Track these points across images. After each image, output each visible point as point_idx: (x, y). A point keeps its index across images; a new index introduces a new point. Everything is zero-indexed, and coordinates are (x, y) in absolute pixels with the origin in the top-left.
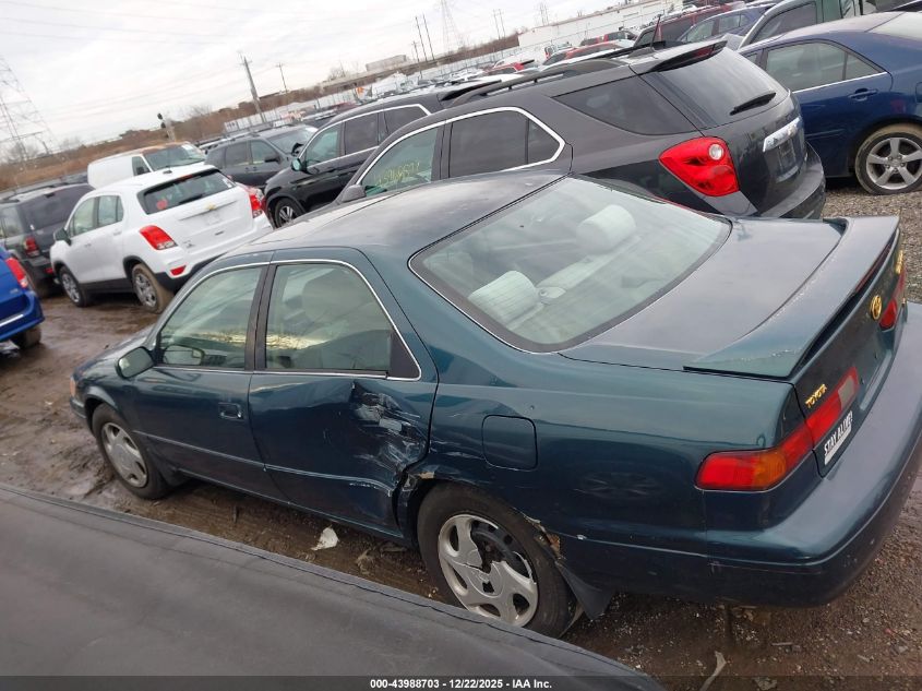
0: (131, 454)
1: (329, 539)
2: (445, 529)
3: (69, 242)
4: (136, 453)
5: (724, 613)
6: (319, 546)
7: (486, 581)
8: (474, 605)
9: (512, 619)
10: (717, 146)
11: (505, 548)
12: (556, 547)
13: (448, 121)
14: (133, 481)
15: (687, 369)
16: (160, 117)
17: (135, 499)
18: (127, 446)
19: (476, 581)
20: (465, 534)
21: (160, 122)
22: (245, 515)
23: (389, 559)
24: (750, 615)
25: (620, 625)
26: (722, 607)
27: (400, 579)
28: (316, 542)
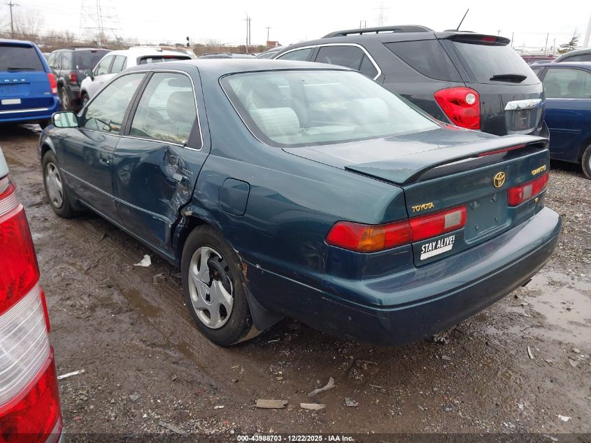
0: (58, 186)
1: (146, 262)
2: (195, 255)
3: (93, 79)
4: (60, 184)
5: (351, 361)
6: (139, 264)
7: (208, 293)
8: (199, 309)
9: (216, 321)
10: (473, 95)
11: (223, 273)
12: (245, 272)
13: (319, 46)
14: (55, 203)
15: (347, 169)
16: (188, 39)
17: (54, 215)
18: (57, 179)
19: (203, 292)
20: (205, 260)
21: (187, 42)
22: (109, 239)
23: (173, 281)
24: (366, 366)
25: (285, 349)
26: (352, 357)
27: (174, 293)
28: (139, 262)
